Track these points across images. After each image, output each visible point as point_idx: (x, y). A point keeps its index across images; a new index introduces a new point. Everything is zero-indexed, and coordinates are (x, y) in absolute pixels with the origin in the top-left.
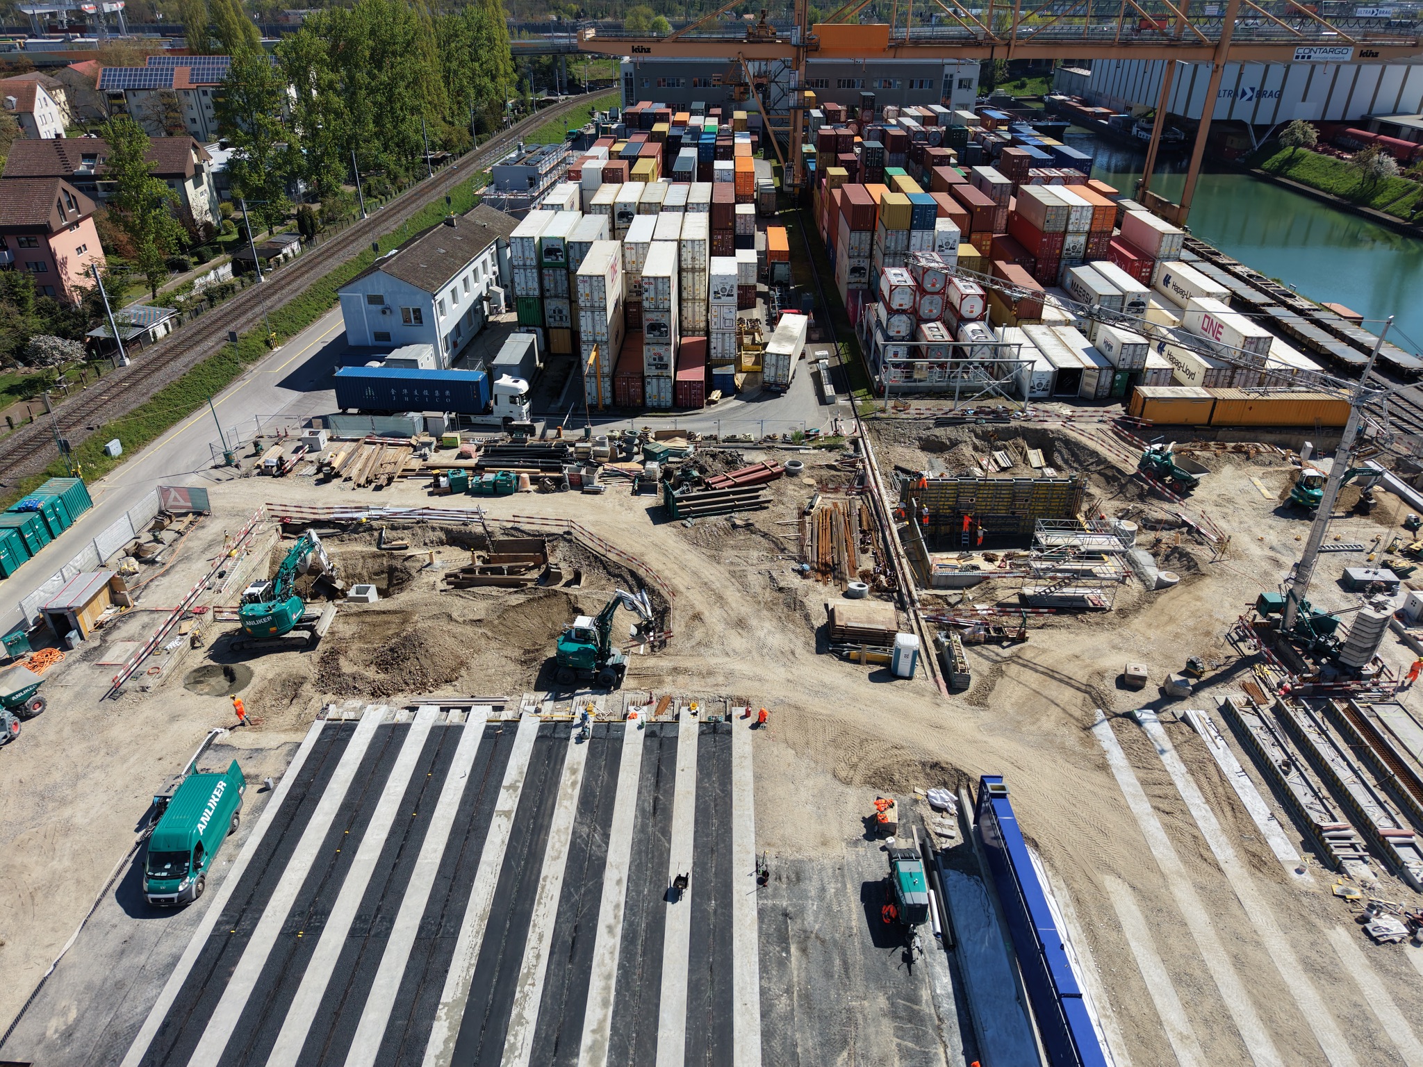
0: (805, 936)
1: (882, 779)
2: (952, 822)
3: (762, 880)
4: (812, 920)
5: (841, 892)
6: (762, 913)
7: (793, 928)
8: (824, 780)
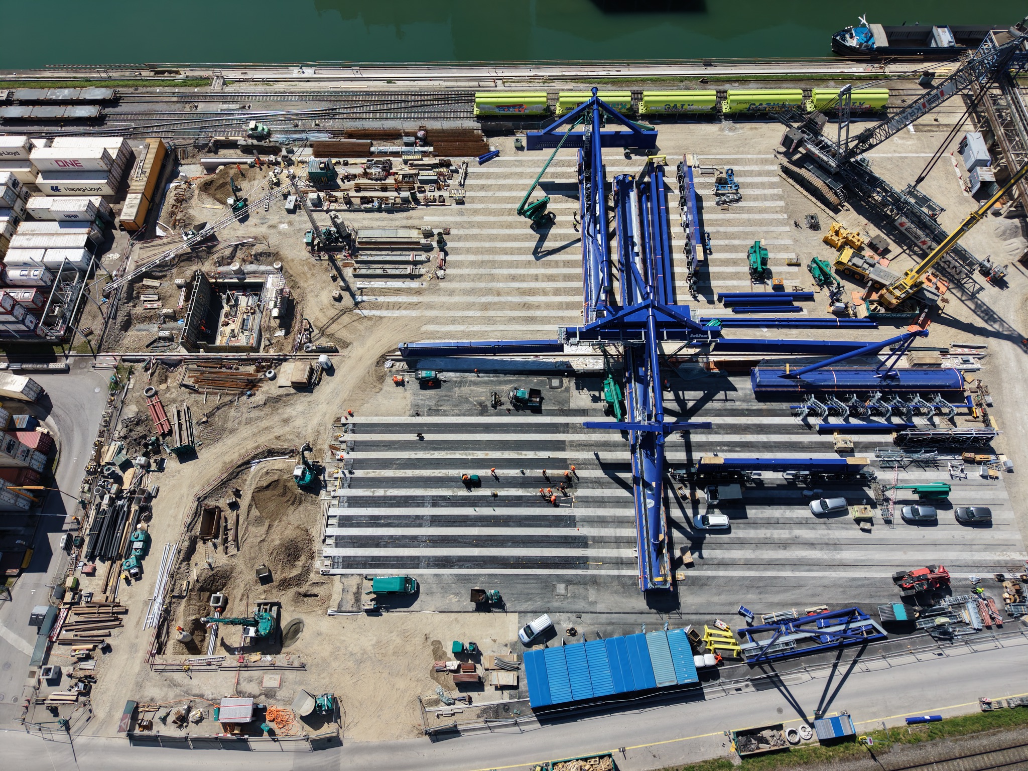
0: (436, 405)
1: (381, 379)
2: (398, 364)
3: (418, 415)
4: (432, 403)
5: (423, 395)
6: (429, 415)
7: (434, 408)
8: (379, 396)
